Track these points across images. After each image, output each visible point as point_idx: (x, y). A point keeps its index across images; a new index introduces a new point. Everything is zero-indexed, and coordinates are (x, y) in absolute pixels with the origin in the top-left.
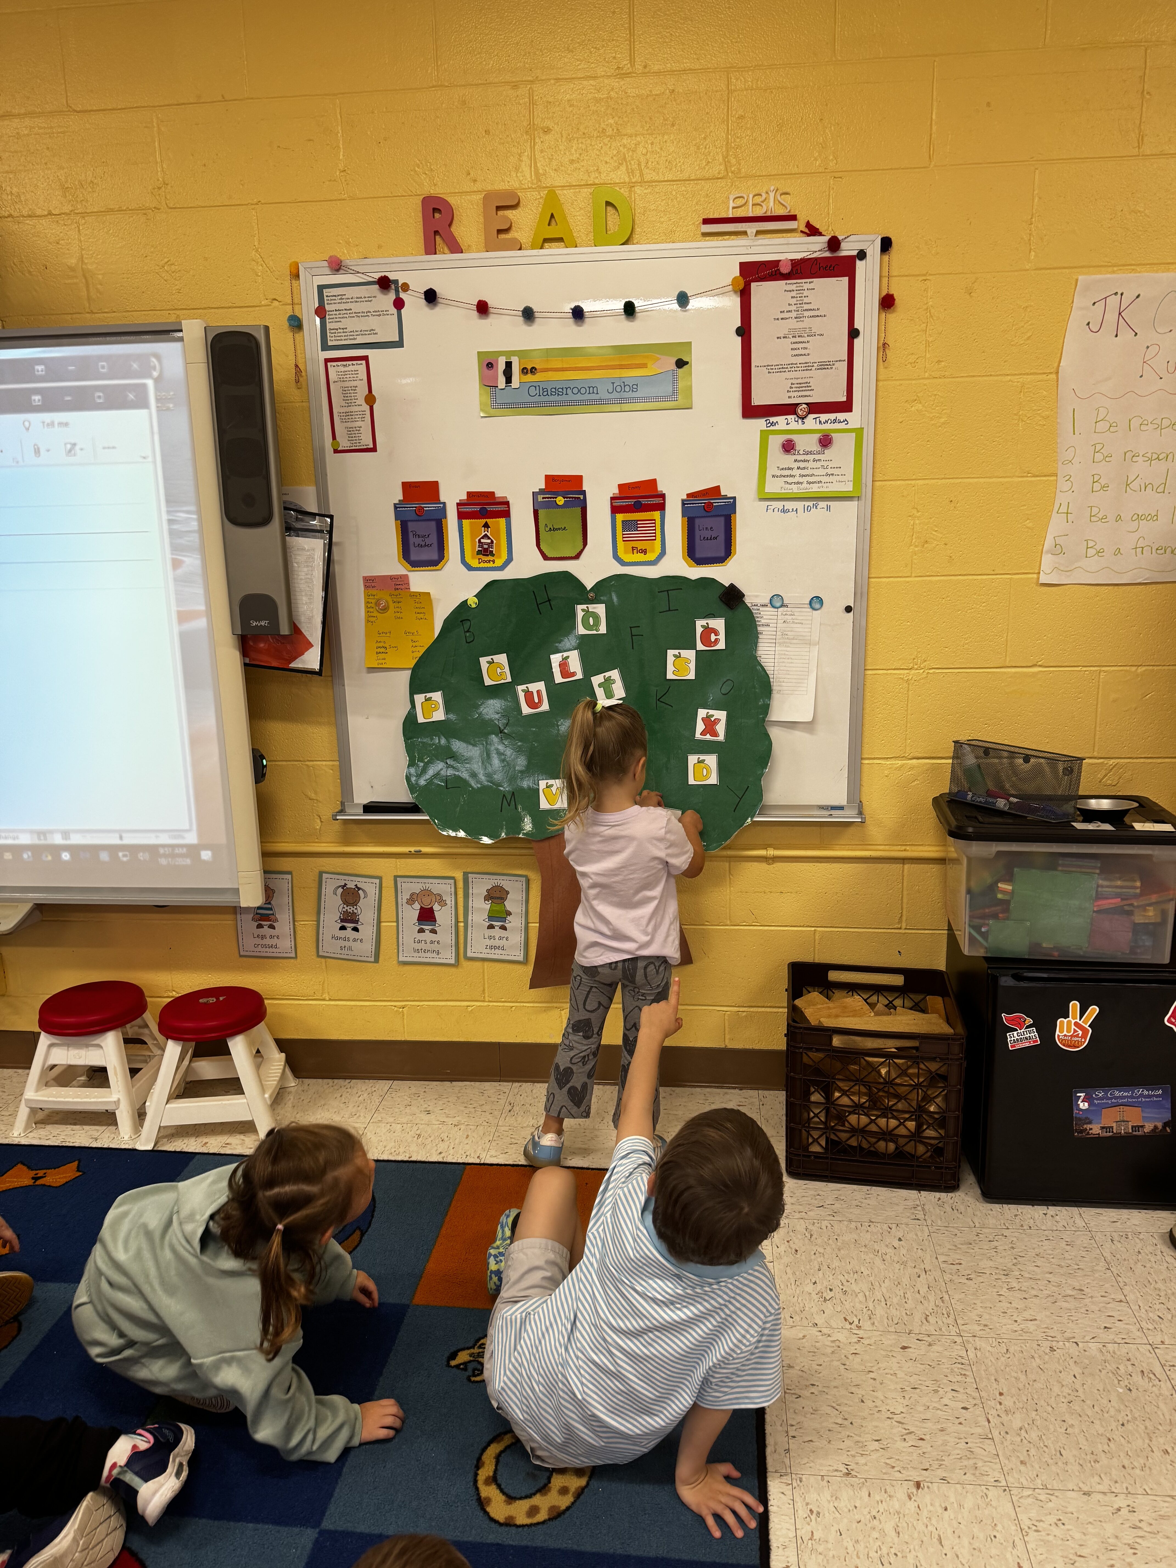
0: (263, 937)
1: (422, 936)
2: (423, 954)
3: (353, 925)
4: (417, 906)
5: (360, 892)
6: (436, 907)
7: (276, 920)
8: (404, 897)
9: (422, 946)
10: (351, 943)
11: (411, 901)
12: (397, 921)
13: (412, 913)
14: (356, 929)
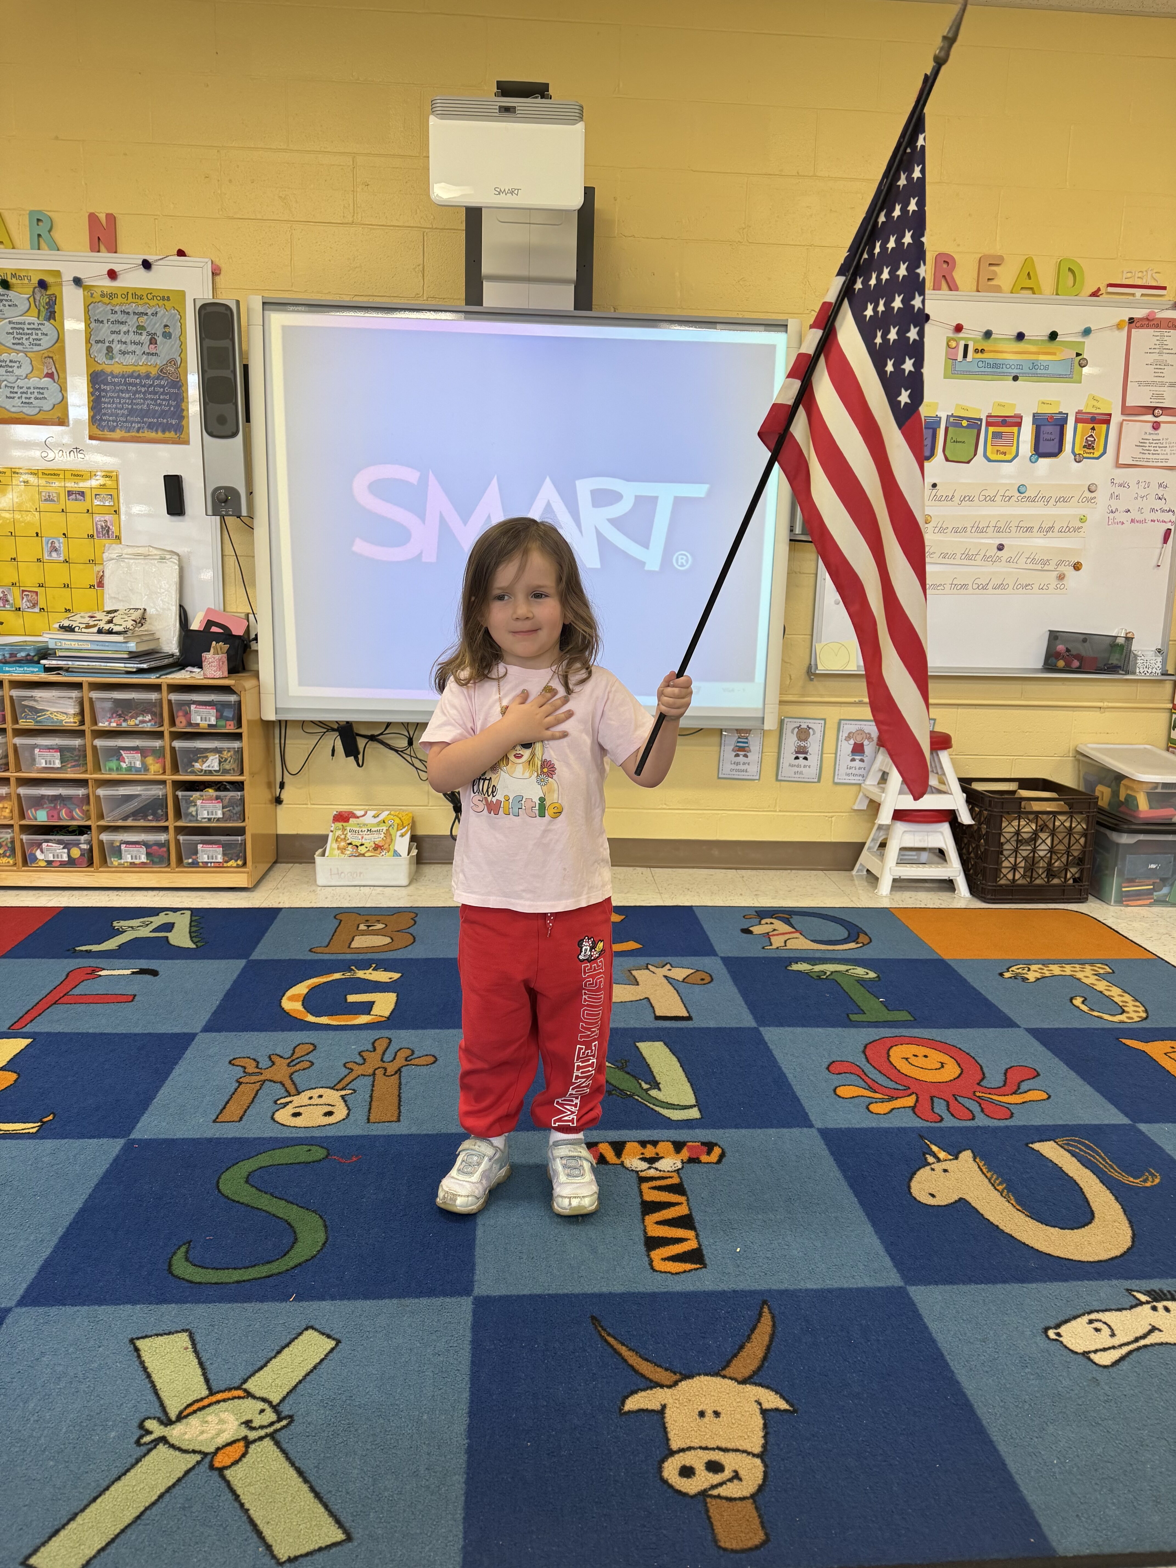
0: (738, 764)
1: (853, 764)
2: (852, 777)
3: (803, 756)
4: (852, 742)
5: (811, 731)
6: (866, 743)
7: (750, 751)
8: (844, 734)
9: (853, 771)
10: (802, 769)
11: (848, 738)
12: (836, 754)
13: (847, 747)
14: (806, 758)
